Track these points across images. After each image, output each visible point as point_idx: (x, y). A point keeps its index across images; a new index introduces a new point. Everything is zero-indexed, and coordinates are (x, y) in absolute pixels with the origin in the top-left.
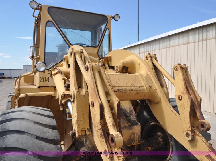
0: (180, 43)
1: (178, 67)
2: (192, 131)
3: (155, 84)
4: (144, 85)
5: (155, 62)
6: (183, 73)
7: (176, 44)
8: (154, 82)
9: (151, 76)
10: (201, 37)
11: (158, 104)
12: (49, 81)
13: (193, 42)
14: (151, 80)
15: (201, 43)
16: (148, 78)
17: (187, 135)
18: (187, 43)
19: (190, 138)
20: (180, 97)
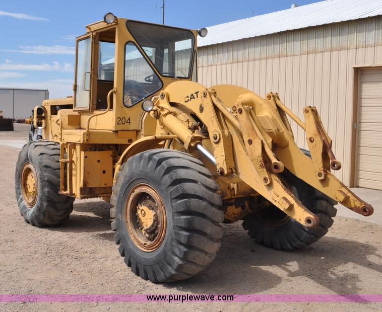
0: (264, 56)
1: (309, 109)
2: (324, 171)
3: (281, 126)
4: (272, 128)
5: (278, 101)
6: (314, 116)
7: (257, 56)
8: (280, 124)
9: (277, 118)
10: (304, 47)
11: (284, 148)
12: (130, 123)
13: (289, 54)
14: (277, 122)
15: (304, 57)
16: (273, 120)
17: (320, 175)
18: (279, 57)
19: (323, 178)
20: (312, 139)
